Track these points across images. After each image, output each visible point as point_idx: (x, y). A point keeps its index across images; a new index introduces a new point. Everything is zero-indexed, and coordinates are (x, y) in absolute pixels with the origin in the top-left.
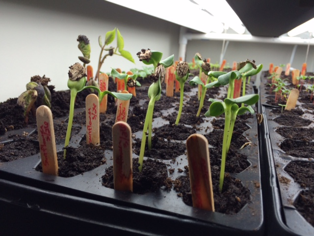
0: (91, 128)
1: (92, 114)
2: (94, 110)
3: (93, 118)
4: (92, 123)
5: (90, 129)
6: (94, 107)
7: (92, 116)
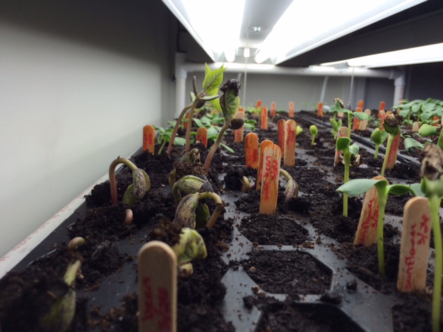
0: (412, 260)
1: (419, 234)
2: (423, 228)
3: (420, 242)
4: (416, 252)
5: (410, 264)
6: (422, 221)
7: (417, 238)
